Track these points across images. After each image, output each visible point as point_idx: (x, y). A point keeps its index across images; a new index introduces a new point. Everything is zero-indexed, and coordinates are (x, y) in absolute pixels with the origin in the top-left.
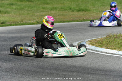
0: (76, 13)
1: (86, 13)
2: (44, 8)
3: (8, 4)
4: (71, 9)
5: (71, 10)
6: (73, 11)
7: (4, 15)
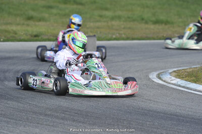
0: (152, 27)
1: (166, 27)
2: (101, 16)
3: (44, 7)
4: (143, 19)
5: (144, 21)
6: (146, 23)
7: (37, 23)
